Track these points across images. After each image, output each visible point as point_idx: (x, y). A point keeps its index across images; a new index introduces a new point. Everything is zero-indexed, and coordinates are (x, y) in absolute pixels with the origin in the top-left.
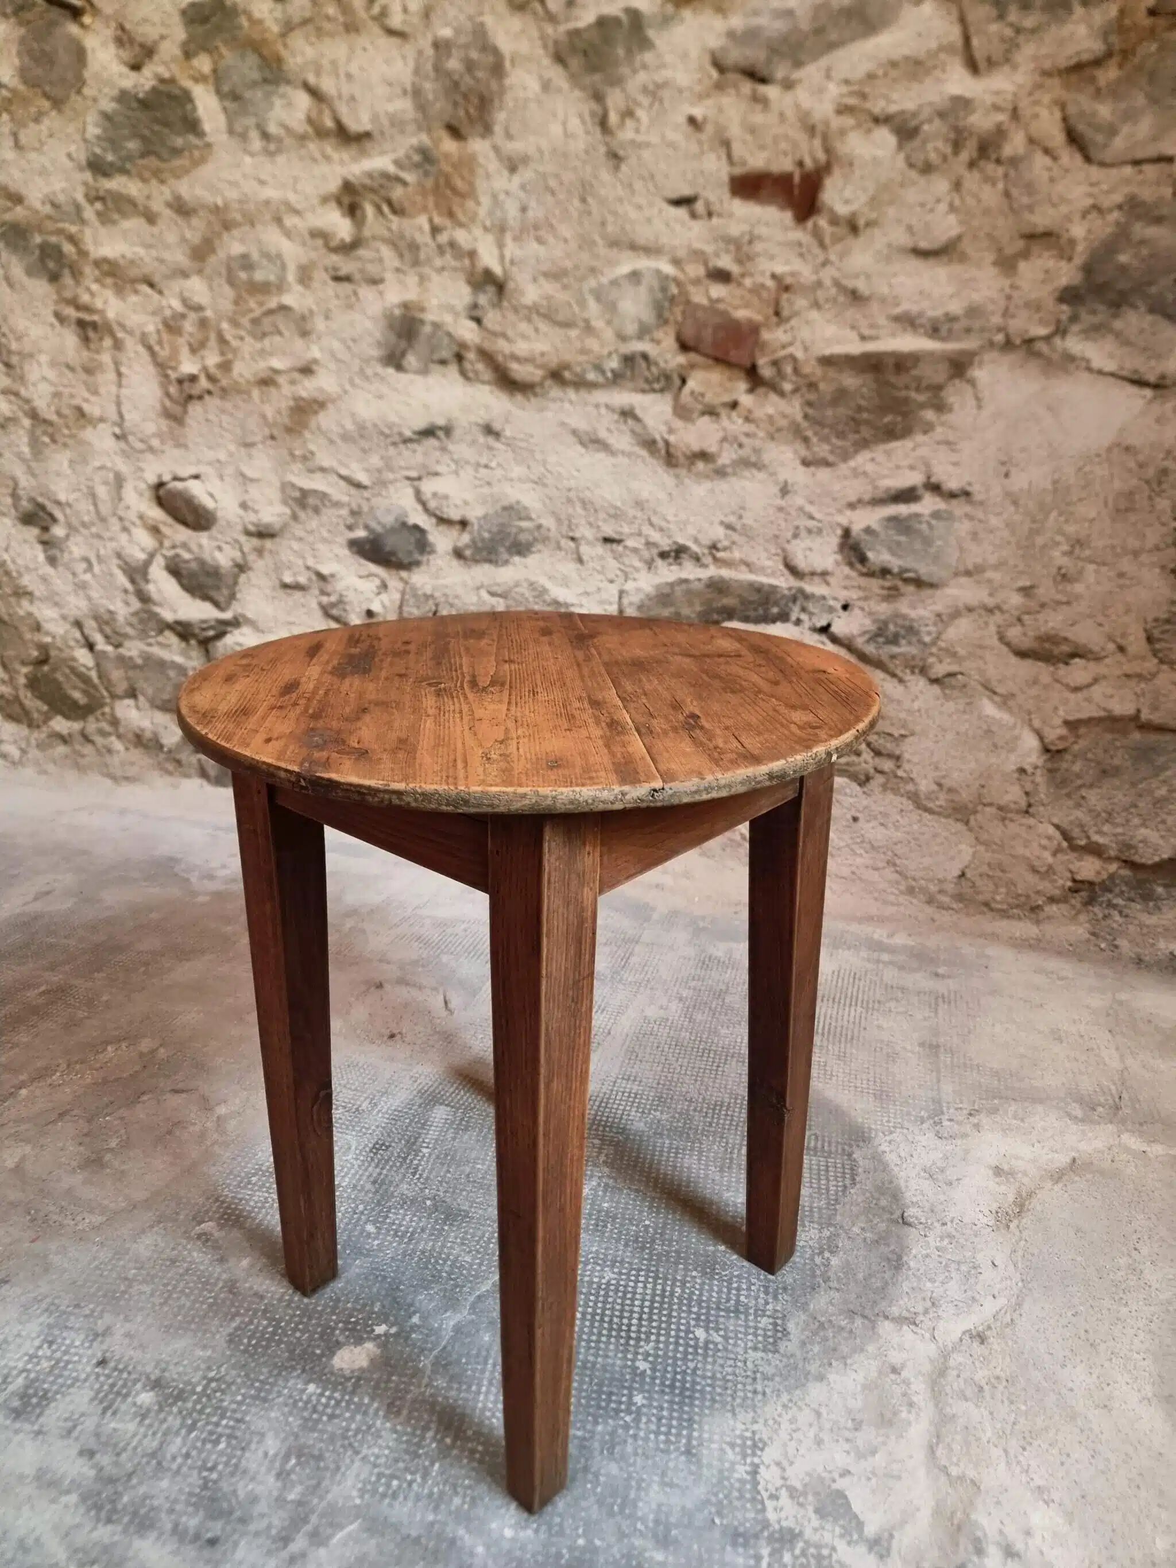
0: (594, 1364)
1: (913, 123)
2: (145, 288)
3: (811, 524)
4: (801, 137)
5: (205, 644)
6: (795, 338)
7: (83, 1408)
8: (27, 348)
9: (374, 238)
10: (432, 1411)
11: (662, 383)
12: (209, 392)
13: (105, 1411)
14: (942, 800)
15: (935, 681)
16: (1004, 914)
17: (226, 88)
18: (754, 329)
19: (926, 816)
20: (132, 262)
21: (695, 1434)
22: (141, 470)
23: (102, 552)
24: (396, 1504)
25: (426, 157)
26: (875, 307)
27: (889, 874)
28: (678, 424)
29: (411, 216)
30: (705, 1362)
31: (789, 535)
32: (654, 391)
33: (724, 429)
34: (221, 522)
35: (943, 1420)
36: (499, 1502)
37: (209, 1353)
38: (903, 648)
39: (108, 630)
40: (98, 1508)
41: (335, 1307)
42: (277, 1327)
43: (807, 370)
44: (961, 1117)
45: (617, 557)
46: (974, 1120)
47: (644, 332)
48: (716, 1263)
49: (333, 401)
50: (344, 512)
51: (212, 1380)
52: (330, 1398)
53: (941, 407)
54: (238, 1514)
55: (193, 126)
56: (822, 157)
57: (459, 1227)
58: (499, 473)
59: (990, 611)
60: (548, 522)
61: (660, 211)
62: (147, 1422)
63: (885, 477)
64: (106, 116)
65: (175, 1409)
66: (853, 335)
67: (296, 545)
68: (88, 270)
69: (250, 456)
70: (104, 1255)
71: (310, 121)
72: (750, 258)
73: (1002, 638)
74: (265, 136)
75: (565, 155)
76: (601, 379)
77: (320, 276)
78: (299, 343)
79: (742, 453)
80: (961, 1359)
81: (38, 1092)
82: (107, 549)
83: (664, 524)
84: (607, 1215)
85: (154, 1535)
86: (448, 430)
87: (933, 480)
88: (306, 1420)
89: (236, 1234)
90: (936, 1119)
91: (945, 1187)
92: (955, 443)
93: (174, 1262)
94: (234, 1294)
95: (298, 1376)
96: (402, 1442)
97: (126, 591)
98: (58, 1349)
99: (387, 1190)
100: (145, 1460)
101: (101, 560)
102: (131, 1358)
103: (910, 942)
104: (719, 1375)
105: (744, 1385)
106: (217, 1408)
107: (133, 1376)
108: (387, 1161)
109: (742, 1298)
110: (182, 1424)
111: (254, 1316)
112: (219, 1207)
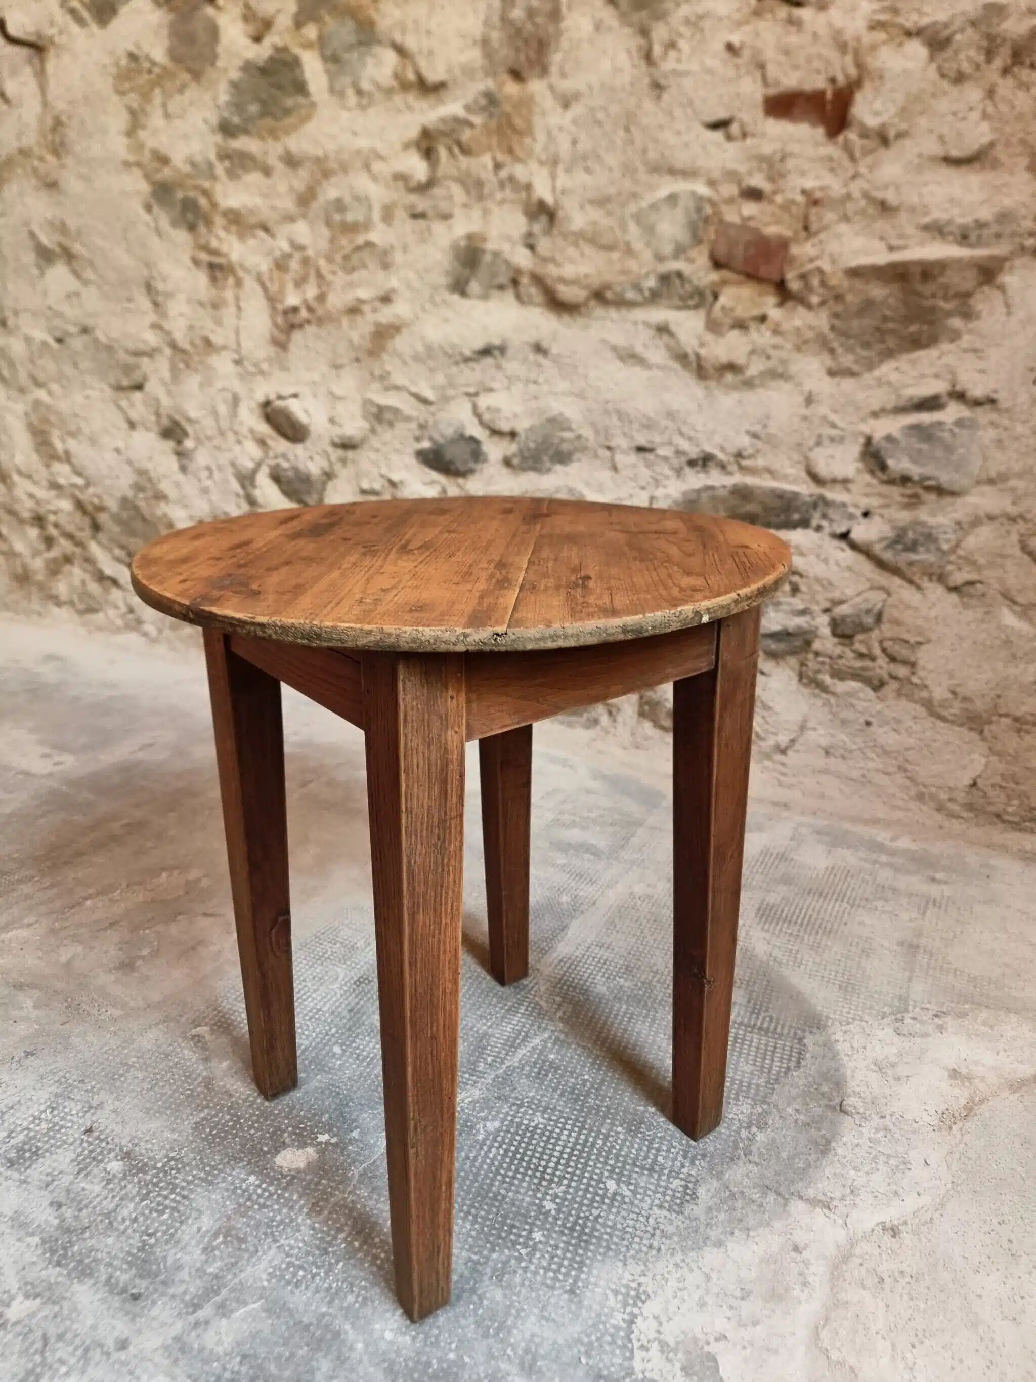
0: (504, 1197)
1: (946, 33)
2: (261, 234)
3: (834, 432)
4: (833, 55)
6: (822, 251)
7: (63, 1167)
8: (169, 287)
9: (446, 177)
10: (349, 1216)
11: (696, 300)
12: (308, 321)
13: (79, 1172)
14: (956, 708)
15: (955, 589)
16: (1016, 826)
17: (328, 52)
18: (784, 244)
19: (940, 724)
20: (252, 212)
21: (583, 1276)
22: (253, 390)
23: (221, 461)
24: (297, 1292)
25: (491, 100)
26: (903, 216)
27: (900, 779)
28: (709, 337)
29: (477, 155)
30: (608, 1212)
31: (812, 443)
32: (688, 307)
33: (753, 342)
34: (313, 435)
35: (836, 1303)
36: (387, 1307)
37: (176, 1136)
38: (922, 556)
40: (53, 1252)
41: (290, 1113)
42: (237, 1122)
43: (833, 282)
44: (926, 1017)
45: (649, 465)
46: (939, 1021)
47: (679, 251)
48: (642, 1122)
49: (407, 325)
50: (414, 425)
51: (172, 1159)
52: (265, 1190)
53: (968, 315)
54: (163, 1277)
55: (301, 88)
56: (853, 72)
58: (545, 388)
59: (1013, 519)
60: (587, 432)
61: (697, 136)
62: (111, 1186)
63: (907, 386)
64: (234, 85)
65: (136, 1180)
66: (882, 246)
67: (372, 455)
68: (219, 221)
69: (338, 376)
70: (114, 1042)
71: (396, 76)
72: (782, 176)
73: (1024, 547)
74: (359, 92)
75: (612, 89)
76: (639, 298)
77: (401, 214)
78: (381, 275)
79: (770, 364)
80: (867, 1249)
81: (100, 905)
82: (224, 459)
83: (692, 434)
84: (551, 1066)
85: (90, 1282)
86: (502, 349)
87: (958, 388)
88: (240, 1205)
89: (224, 1040)
90: (899, 1016)
91: (892, 1081)
92: (982, 351)
93: (167, 1055)
94: (209, 1089)
95: (244, 1167)
96: (316, 1239)
97: (238, 495)
98: (58, 1115)
99: (359, 1019)
100: (100, 1218)
101: (220, 468)
102: (112, 1131)
103: (913, 847)
104: (619, 1226)
105: (642, 1239)
106: (169, 1184)
107: (110, 1146)
108: (366, 994)
109: (660, 1159)
110: (138, 1192)
111: (220, 1110)
112: (215, 1015)
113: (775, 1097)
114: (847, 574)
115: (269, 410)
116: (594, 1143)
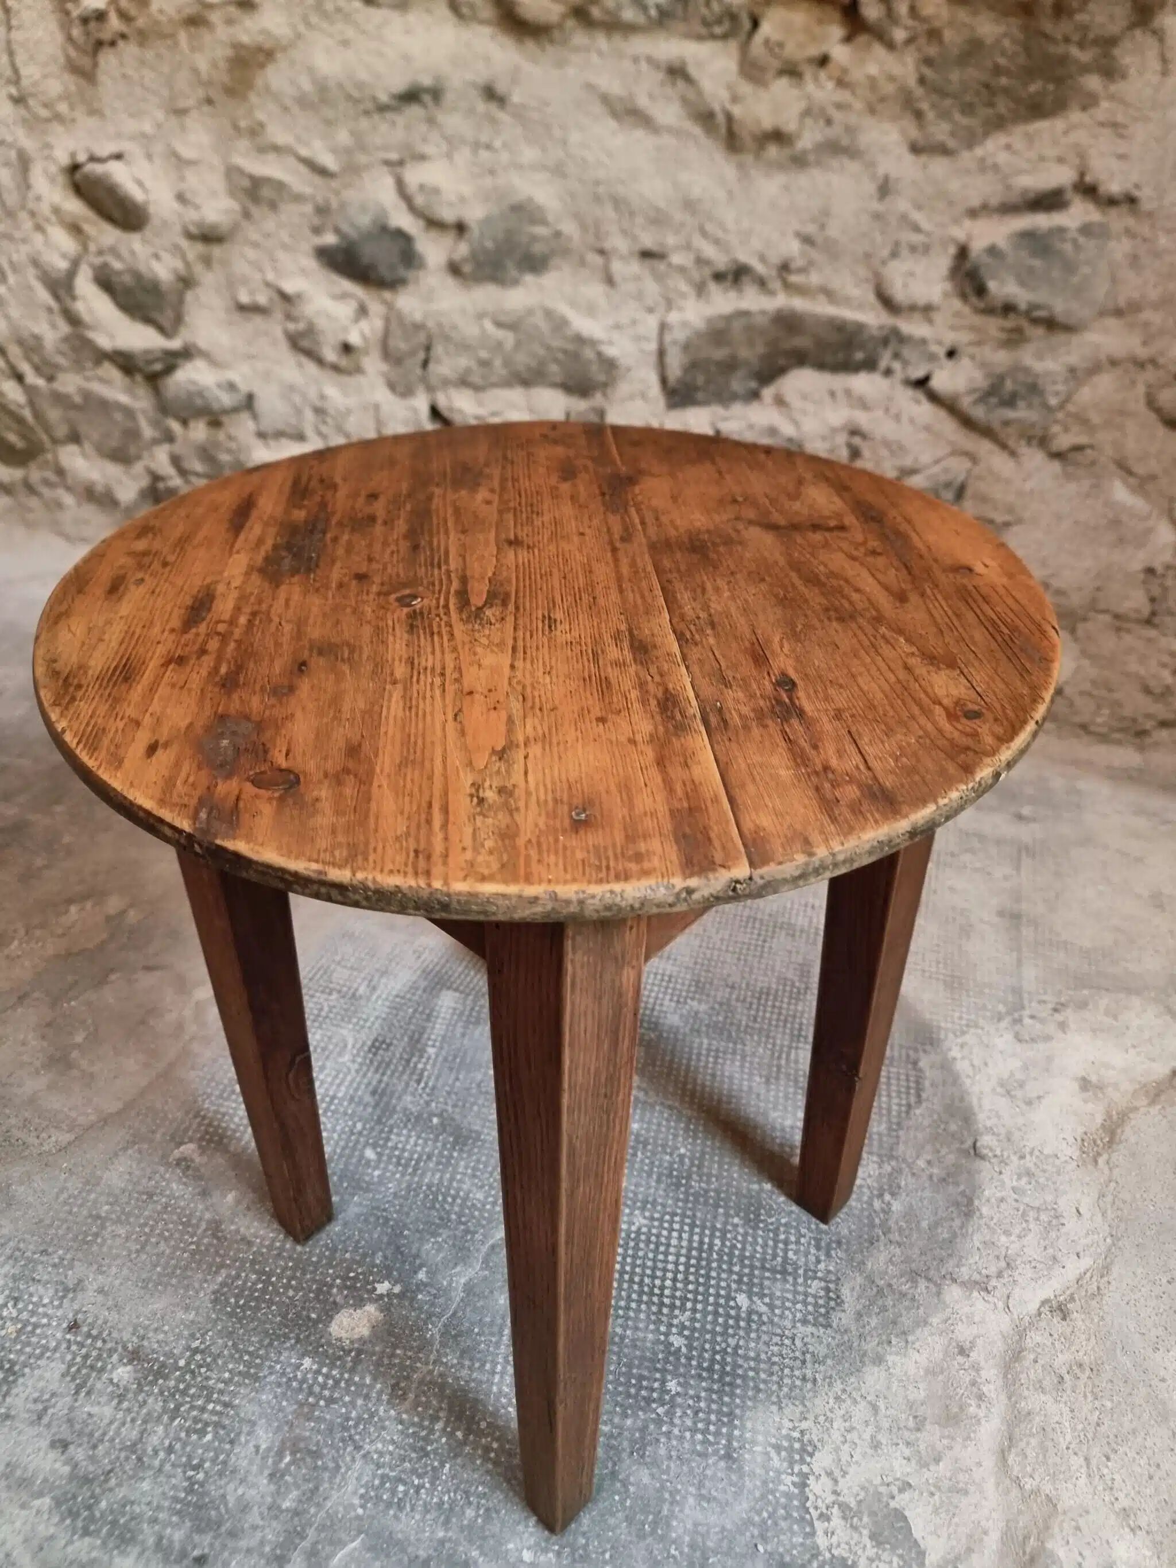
0: (622, 1338)
3: (916, 238)
5: (154, 380)
7: (54, 1386)
10: (441, 1397)
11: (726, 26)
12: (123, 36)
13: (77, 1393)
15: (1058, 456)
16: (1103, 738)
21: (736, 1433)
22: (48, 146)
23: (15, 257)
24: (402, 1516)
28: (746, 88)
30: (748, 1339)
31: (885, 252)
32: (713, 37)
33: (809, 97)
34: (155, 221)
35: (1017, 1418)
36: (516, 1516)
37: (192, 1316)
38: (1022, 413)
39: (36, 359)
40: (73, 1514)
41: (331, 1258)
42: (267, 1282)
44: (1045, 1012)
45: (659, 278)
46: (1059, 1017)
48: (760, 1206)
49: (284, 49)
50: (308, 208)
51: (196, 1351)
52: (327, 1376)
53: (1110, 71)
54: (227, 1526)
57: (470, 1154)
58: (505, 157)
59: (1140, 364)
60: (569, 228)
62: (125, 1405)
63: (1020, 172)
65: (156, 1390)
67: (251, 253)
69: (183, 128)
70: (74, 1185)
73: (1151, 402)
76: (641, 19)
79: (830, 132)
80: (1039, 1340)
82: (20, 253)
83: (720, 234)
84: (637, 1141)
85: (135, 1551)
86: (436, 93)
87: (1088, 179)
88: (301, 1405)
89: (220, 1160)
90: (1016, 1015)
91: (1023, 1106)
92: (1125, 126)
93: (151, 1195)
94: (218, 1239)
95: (292, 1348)
96: (408, 1436)
97: (50, 310)
98: (25, 1308)
99: (388, 1104)
100: (123, 1455)
101: (14, 268)
102: (105, 1322)
104: (763, 1356)
105: (792, 1369)
106: (202, 1388)
107: (109, 1345)
108: (388, 1065)
109: (790, 1254)
110: (164, 1408)
111: (242, 1268)
112: (200, 1125)
113: (901, 1147)
114: (923, 436)
116: (711, 1245)
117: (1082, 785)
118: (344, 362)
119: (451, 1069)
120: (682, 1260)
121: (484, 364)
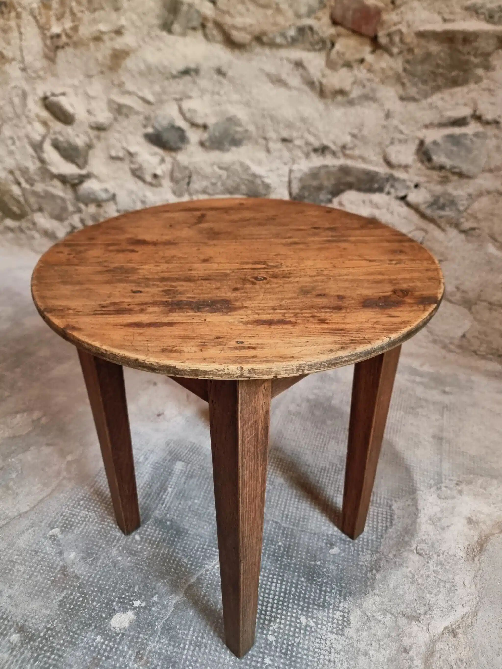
3: (401, 137)
5: (74, 186)
6: (402, 19)
11: (320, 45)
12: (67, 44)
14: (458, 296)
15: (463, 232)
16: (483, 357)
19: (448, 304)
22: (35, 89)
23: (20, 135)
27: (424, 332)
28: (328, 72)
30: (304, 639)
31: (388, 142)
32: (315, 50)
33: (355, 76)
34: (77, 122)
37: (49, 612)
38: (447, 213)
39: (26, 176)
41: (115, 587)
42: (84, 598)
43: (408, 40)
44: (452, 485)
45: (290, 150)
46: (459, 488)
47: (311, 12)
48: (315, 573)
49: (134, 52)
50: (141, 117)
51: (49, 629)
52: (107, 646)
53: (488, 67)
57: (183, 540)
58: (225, 98)
60: (252, 128)
62: (14, 653)
63: (447, 110)
65: (29, 647)
66: (439, 18)
67: (117, 135)
69: (90, 83)
76: (284, 42)
78: (114, 15)
79: (365, 91)
80: (442, 647)
82: (22, 133)
83: (316, 133)
86: (197, 71)
87: (478, 113)
88: (94, 659)
89: (69, 537)
90: (439, 486)
91: (440, 530)
92: (494, 91)
93: (36, 552)
94: (65, 575)
95: (92, 631)
97: (32, 157)
101: (19, 138)
102: (10, 612)
103: (432, 370)
104: (311, 648)
105: (324, 656)
106: (50, 647)
107: (10, 623)
108: (149, 496)
109: (327, 598)
110: (32, 655)
111: (74, 590)
112: (63, 519)
113: (382, 547)
114: (403, 221)
115: (47, 101)
116: (290, 591)
117: (473, 378)
118: (154, 182)
119: (178, 499)
120: (276, 597)
121: (214, 184)
